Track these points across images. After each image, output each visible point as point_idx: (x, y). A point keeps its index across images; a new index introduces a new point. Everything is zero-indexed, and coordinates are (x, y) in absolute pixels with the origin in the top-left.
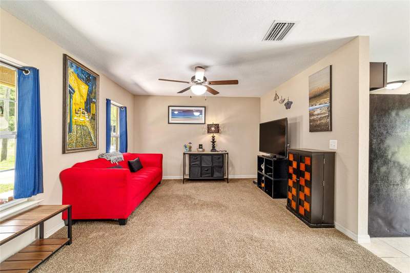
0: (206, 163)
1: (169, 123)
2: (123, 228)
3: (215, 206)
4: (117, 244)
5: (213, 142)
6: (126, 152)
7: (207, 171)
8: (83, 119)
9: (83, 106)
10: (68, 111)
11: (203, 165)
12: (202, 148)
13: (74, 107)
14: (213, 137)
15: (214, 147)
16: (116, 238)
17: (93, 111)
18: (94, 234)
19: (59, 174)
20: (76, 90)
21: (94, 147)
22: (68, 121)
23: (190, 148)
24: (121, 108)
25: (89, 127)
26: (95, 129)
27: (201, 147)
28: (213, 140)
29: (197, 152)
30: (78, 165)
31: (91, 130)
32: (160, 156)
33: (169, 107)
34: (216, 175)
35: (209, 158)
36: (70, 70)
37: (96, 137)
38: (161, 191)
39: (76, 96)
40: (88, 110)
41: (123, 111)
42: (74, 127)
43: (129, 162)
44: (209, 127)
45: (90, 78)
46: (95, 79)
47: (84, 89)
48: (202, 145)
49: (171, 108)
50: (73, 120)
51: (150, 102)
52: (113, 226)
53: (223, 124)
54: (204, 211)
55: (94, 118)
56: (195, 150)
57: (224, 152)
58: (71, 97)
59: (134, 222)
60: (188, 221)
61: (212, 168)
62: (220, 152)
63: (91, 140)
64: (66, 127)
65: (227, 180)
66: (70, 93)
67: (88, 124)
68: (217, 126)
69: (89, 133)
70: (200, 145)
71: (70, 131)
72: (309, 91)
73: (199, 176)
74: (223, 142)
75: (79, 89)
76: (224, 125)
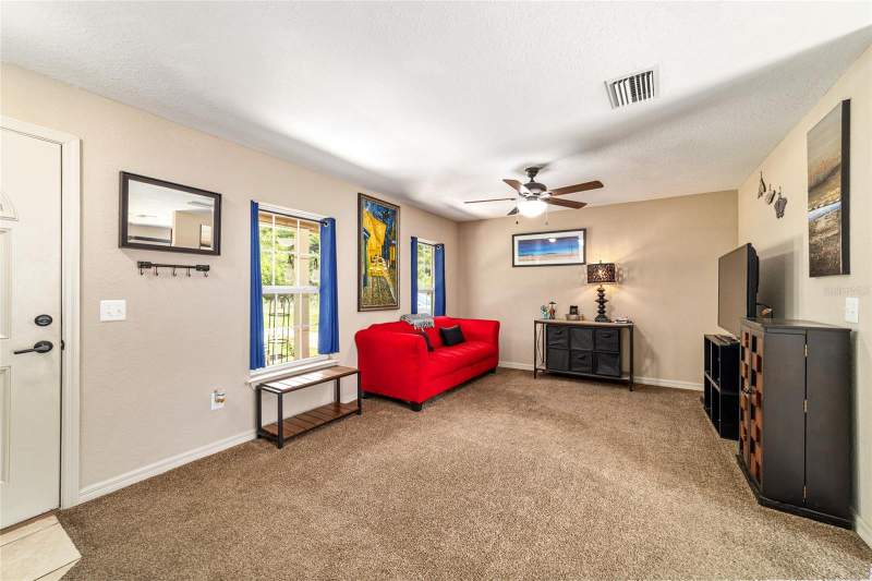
0: (582, 345)
1: (514, 266)
2: (413, 414)
3: (564, 420)
4: (400, 427)
5: (602, 301)
6: (444, 314)
7: (582, 358)
8: (380, 268)
9: (380, 252)
10: (363, 260)
11: (574, 348)
12: (576, 313)
13: (369, 255)
14: (601, 291)
15: (602, 311)
16: (401, 421)
17: (392, 257)
18: (383, 412)
19: (354, 335)
20: (372, 233)
21: (393, 305)
22: (363, 272)
23: (552, 312)
24: (436, 246)
25: (388, 279)
26: (395, 280)
27: (574, 310)
28: (602, 296)
29: (565, 321)
30: (374, 327)
31: (390, 283)
32: (496, 325)
33: (513, 236)
34: (605, 370)
35: (588, 335)
36: (366, 210)
37: (397, 291)
38: (490, 382)
39: (372, 241)
40: (386, 256)
41: (440, 250)
42: (370, 279)
43: (441, 330)
44: (592, 270)
45: (388, 214)
46: (394, 213)
47: (381, 229)
48: (576, 307)
49: (517, 239)
50: (369, 271)
51: (482, 231)
52: (405, 409)
53: (626, 264)
54: (539, 422)
55: (393, 266)
56: (562, 317)
57: (625, 324)
58: (366, 243)
59: (429, 411)
60: (502, 427)
61: (595, 355)
62: (615, 324)
63: (390, 295)
64: (362, 280)
65: (630, 385)
66: (365, 237)
67: (386, 275)
68: (610, 268)
69: (388, 286)
70: (572, 307)
71: (365, 285)
72: (809, 171)
73: (567, 368)
74: (625, 302)
75: (375, 231)
76: (631, 266)
